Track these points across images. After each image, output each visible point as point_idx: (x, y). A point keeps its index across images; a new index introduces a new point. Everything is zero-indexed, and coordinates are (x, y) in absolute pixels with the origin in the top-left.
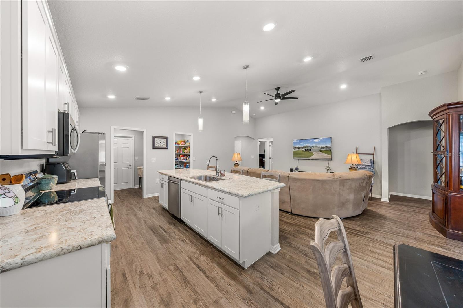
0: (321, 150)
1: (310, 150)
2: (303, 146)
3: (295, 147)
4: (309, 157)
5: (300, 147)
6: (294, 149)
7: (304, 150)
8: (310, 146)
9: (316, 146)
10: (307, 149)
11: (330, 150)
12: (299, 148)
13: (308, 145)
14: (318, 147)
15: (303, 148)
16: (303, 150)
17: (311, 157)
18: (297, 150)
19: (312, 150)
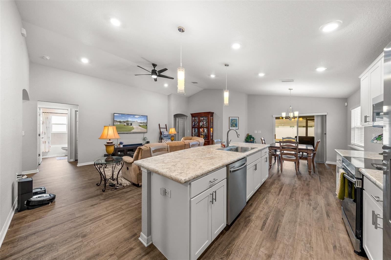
0: (140, 125)
1: (131, 124)
2: (124, 121)
3: (117, 121)
4: (130, 131)
5: (122, 121)
6: (115, 123)
7: (126, 124)
8: (131, 121)
9: (136, 121)
10: (129, 123)
11: (147, 125)
12: (120, 122)
13: (130, 119)
14: (138, 122)
15: (124, 122)
16: (124, 124)
17: (132, 131)
18: (119, 123)
19: (133, 125)
